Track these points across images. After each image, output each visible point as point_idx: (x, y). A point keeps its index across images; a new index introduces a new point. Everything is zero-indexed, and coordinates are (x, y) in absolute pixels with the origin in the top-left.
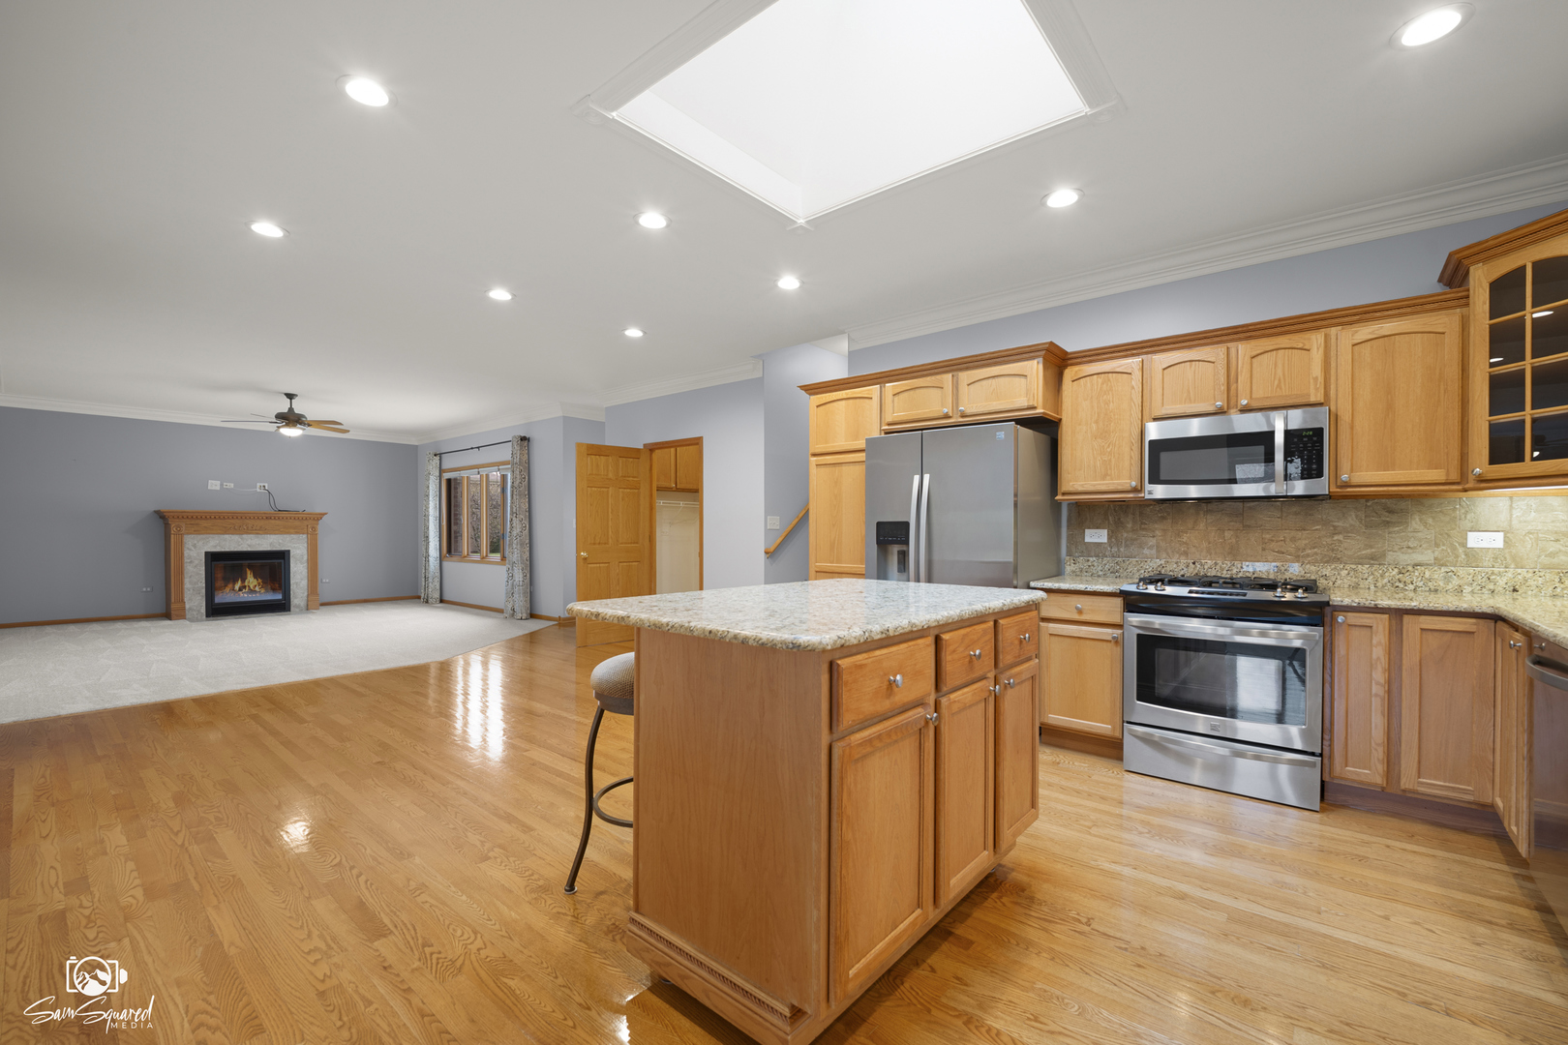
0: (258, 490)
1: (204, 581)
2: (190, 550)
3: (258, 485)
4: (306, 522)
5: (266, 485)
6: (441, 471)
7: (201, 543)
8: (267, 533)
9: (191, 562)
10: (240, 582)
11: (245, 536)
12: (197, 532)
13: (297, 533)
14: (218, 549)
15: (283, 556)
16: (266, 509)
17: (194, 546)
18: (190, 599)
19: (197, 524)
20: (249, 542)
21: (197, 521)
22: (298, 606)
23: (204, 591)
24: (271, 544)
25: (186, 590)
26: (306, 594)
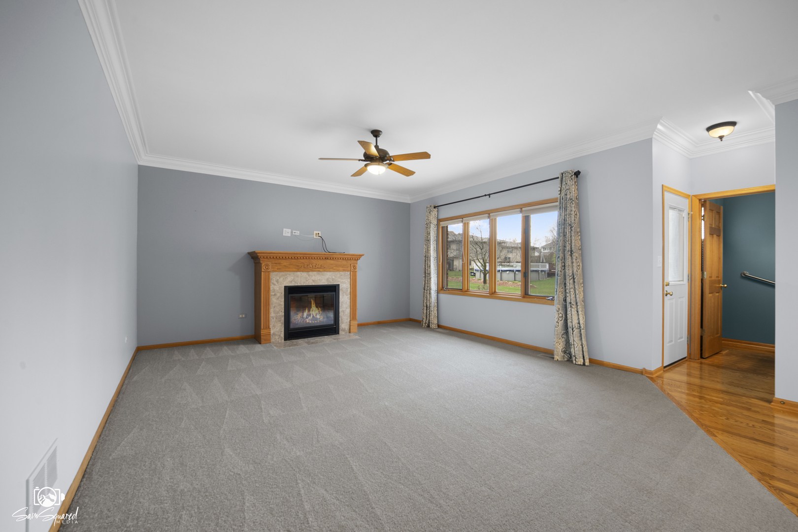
0: (315, 237)
1: (283, 311)
2: (274, 284)
3: (315, 232)
4: (349, 262)
5: (320, 233)
6: (439, 221)
7: (282, 279)
8: (325, 271)
9: (275, 295)
10: (307, 311)
11: (311, 273)
12: (279, 270)
13: (344, 270)
14: (293, 284)
15: (333, 289)
16: (320, 251)
17: (277, 281)
18: (274, 326)
19: (279, 263)
20: (313, 278)
21: (280, 261)
22: (344, 330)
23: (283, 318)
24: (327, 279)
25: (271, 319)
26: (349, 320)
